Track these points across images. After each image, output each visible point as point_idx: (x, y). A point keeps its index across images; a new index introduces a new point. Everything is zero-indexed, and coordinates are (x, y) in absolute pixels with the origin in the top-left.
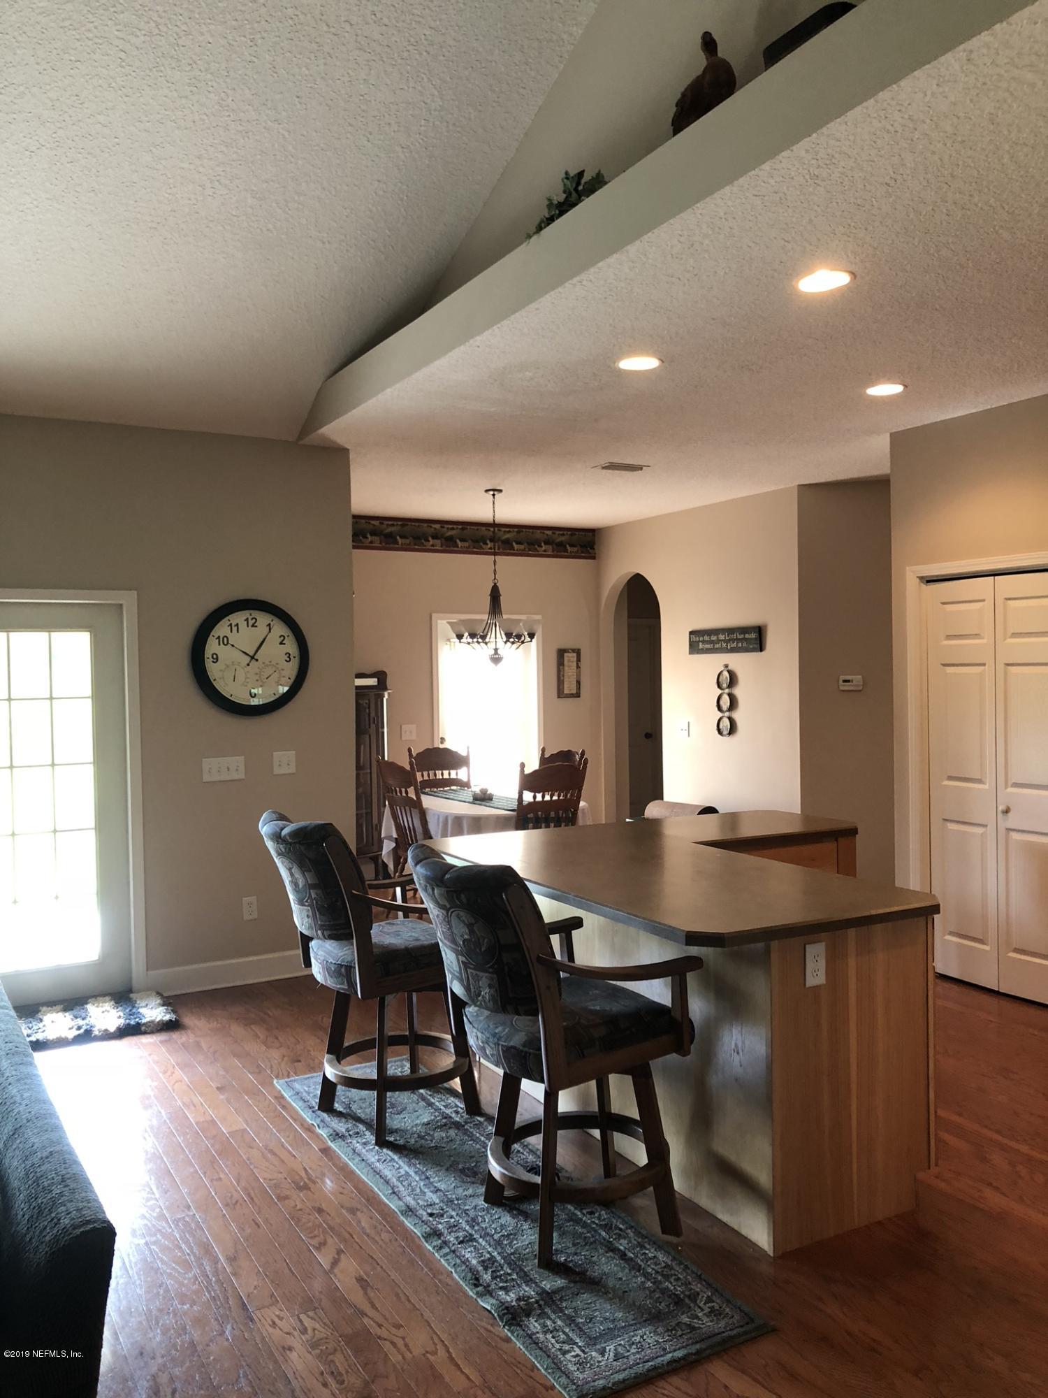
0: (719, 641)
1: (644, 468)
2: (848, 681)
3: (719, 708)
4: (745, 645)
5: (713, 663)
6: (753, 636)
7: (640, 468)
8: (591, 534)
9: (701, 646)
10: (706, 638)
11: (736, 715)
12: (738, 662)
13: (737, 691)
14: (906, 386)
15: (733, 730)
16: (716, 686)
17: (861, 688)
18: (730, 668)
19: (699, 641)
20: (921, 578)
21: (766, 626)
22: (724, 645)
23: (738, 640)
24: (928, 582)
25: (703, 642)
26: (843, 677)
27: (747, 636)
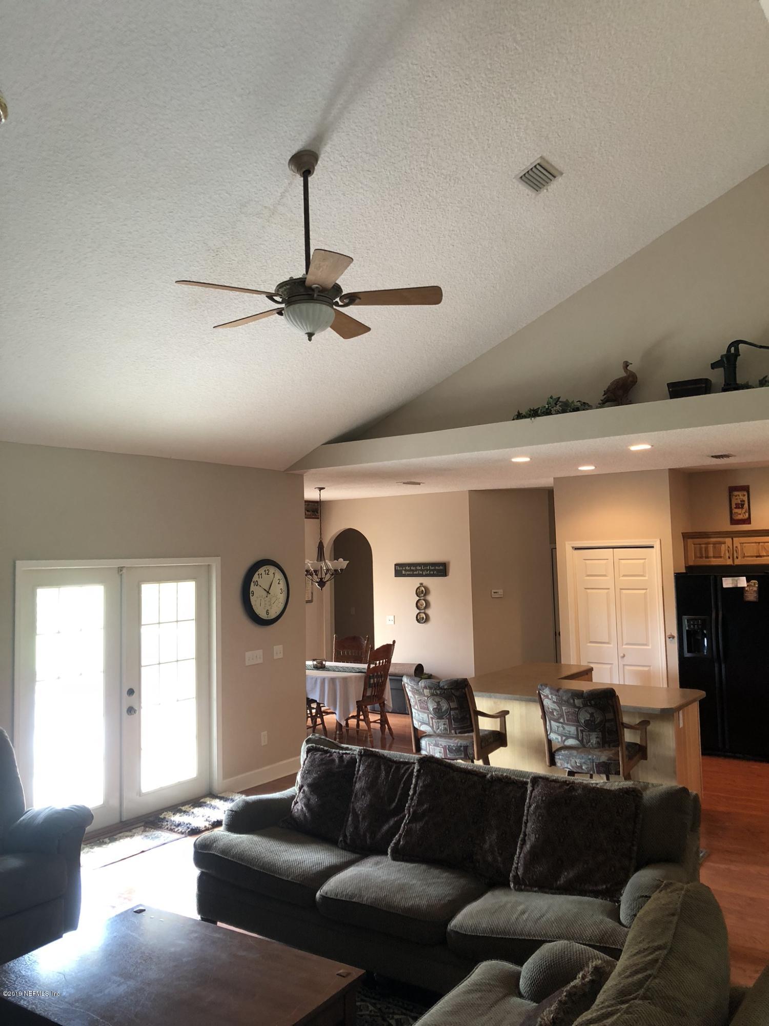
0: (416, 570)
1: (421, 484)
2: (496, 593)
3: (418, 607)
4: (435, 572)
5: (413, 583)
6: (441, 567)
7: (419, 484)
8: (316, 504)
9: (403, 572)
10: (407, 568)
11: (429, 612)
12: (428, 581)
13: (429, 598)
14: (596, 467)
15: (427, 619)
16: (416, 596)
17: (502, 596)
18: (424, 585)
19: (402, 570)
20: (573, 547)
21: (449, 563)
22: (421, 572)
23: (430, 570)
24: (576, 549)
25: (406, 570)
26: (493, 591)
27: (437, 568)
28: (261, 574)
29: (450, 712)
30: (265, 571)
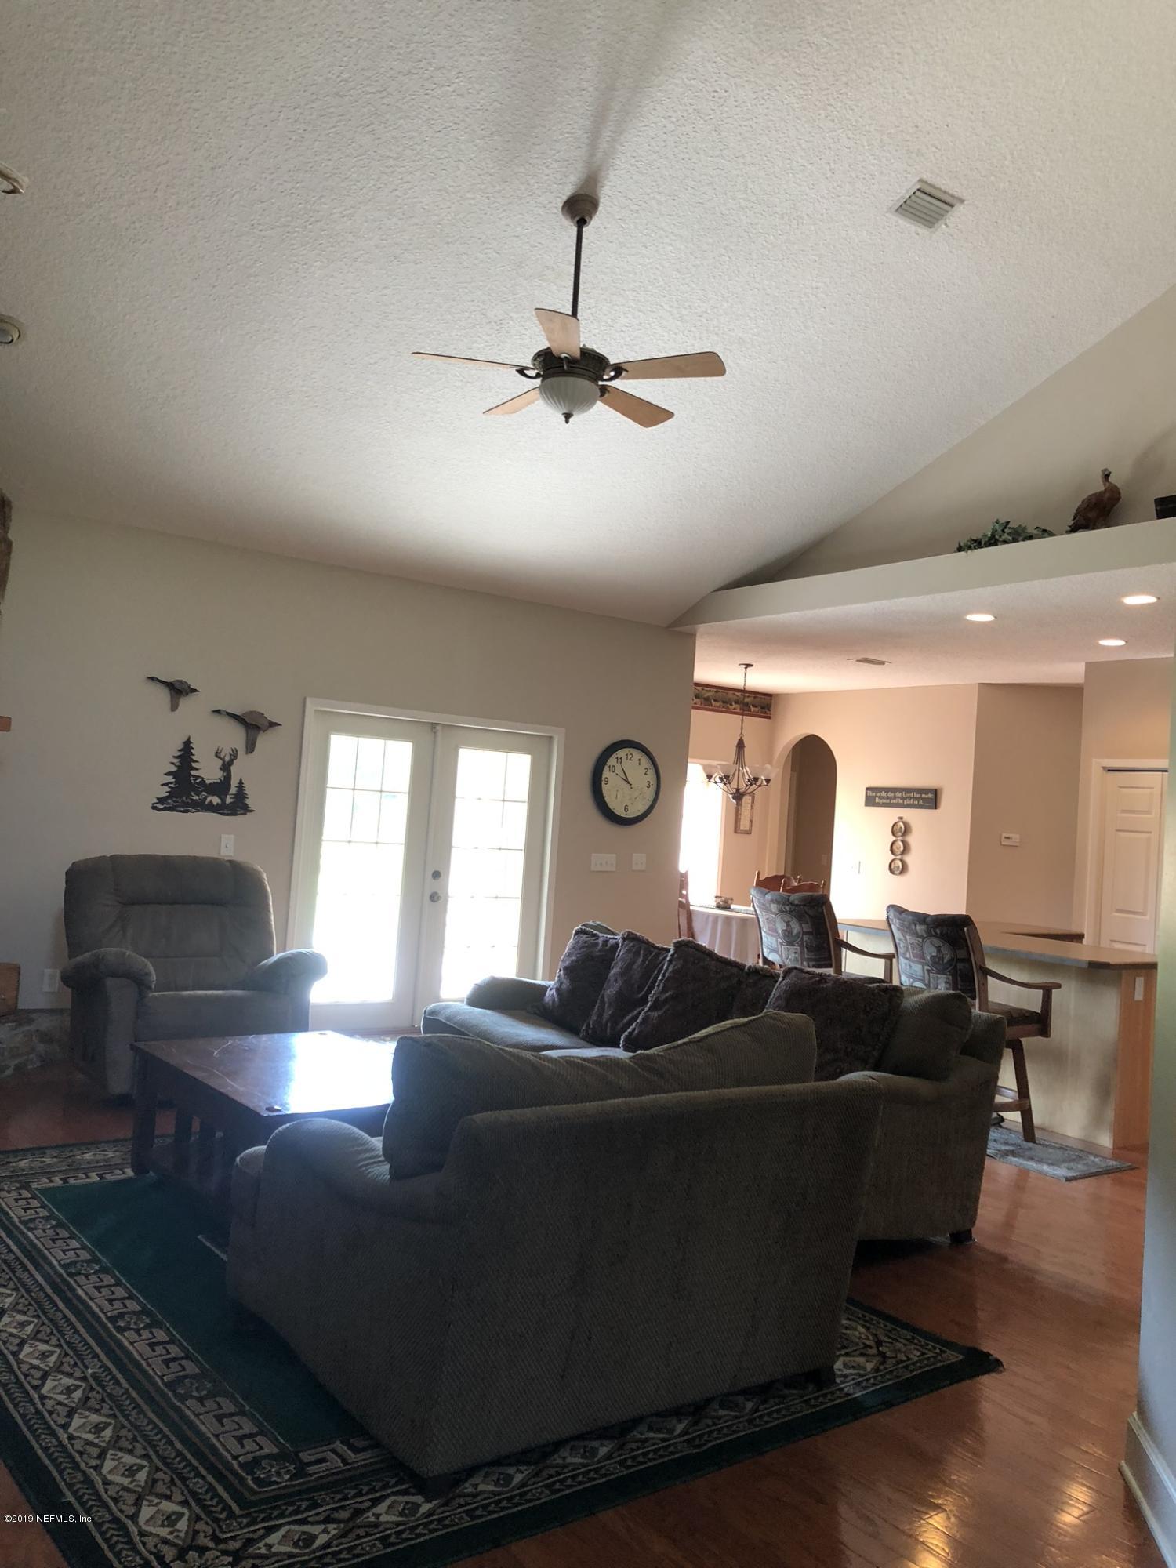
0: (895, 797)
1: (886, 664)
2: (1008, 838)
3: (892, 851)
4: (921, 802)
5: (889, 816)
6: (930, 796)
7: (882, 663)
8: (769, 698)
9: (877, 800)
10: (883, 794)
11: (908, 859)
12: (911, 815)
13: (910, 839)
15: (904, 870)
16: (891, 834)
17: (1017, 844)
18: (904, 820)
19: (876, 796)
20: (1104, 768)
21: (941, 789)
22: (901, 801)
23: (915, 799)
24: (1109, 771)
25: (880, 797)
26: (1004, 835)
27: (923, 796)
28: (621, 758)
29: (802, 938)
30: (627, 755)
